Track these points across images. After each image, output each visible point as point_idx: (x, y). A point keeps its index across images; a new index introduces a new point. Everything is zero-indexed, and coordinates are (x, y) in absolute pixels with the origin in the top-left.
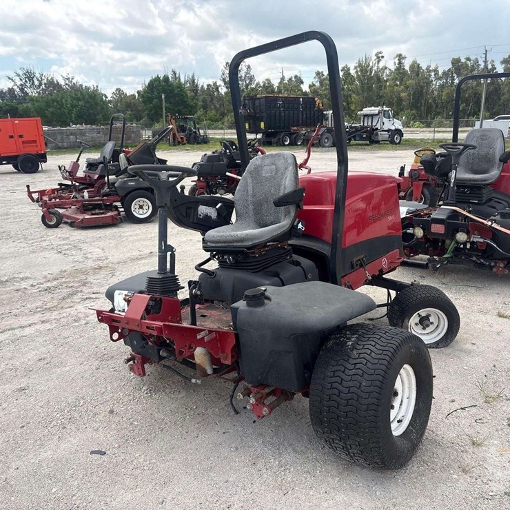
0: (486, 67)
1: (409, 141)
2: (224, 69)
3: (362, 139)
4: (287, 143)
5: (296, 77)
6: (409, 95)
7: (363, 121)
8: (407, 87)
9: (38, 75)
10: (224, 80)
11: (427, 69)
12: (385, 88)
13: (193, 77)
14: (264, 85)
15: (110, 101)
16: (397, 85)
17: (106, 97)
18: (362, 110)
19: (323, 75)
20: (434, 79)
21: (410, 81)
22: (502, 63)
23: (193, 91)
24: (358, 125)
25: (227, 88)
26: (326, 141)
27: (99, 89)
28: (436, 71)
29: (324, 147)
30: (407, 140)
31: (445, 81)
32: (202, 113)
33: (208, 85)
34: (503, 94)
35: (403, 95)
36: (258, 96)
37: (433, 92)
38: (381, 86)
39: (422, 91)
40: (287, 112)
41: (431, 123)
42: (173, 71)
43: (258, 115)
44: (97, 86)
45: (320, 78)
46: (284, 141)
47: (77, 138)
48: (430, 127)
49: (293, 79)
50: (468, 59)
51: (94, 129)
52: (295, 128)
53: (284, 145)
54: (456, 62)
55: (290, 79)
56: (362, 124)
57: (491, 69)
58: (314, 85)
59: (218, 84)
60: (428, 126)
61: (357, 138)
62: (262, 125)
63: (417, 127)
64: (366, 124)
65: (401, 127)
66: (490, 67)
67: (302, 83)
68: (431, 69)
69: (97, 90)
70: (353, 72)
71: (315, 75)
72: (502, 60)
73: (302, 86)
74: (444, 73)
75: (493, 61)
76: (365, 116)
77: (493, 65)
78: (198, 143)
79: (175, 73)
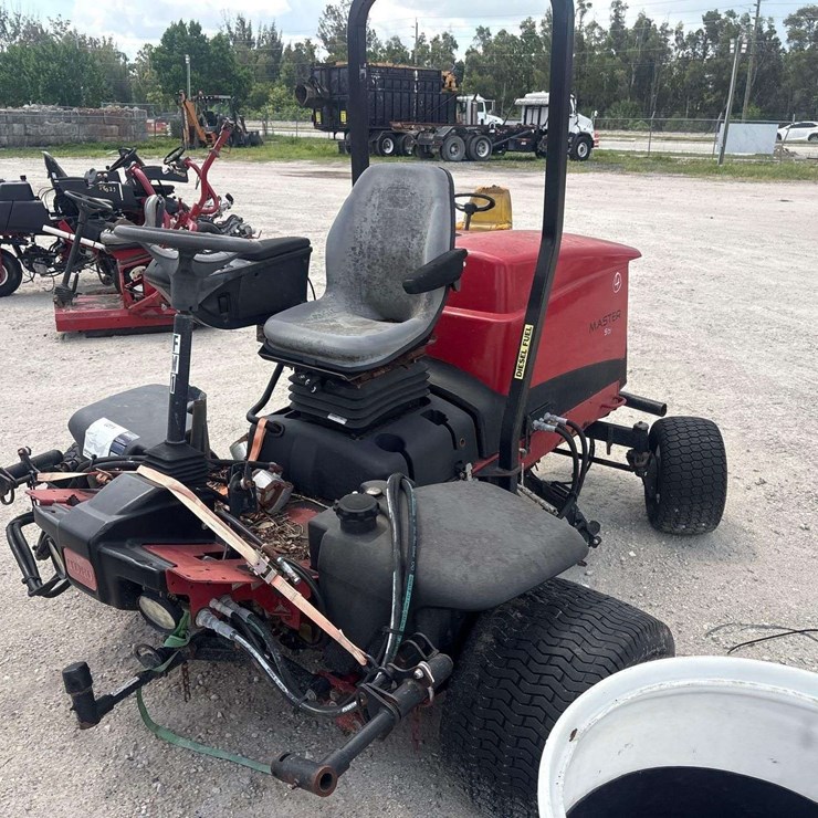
0: (759, 29)
1: (606, 155)
2: (323, 17)
3: (519, 148)
4: (389, 151)
5: (445, 36)
6: (629, 74)
7: (525, 117)
8: (626, 60)
9: (12, 17)
10: (323, 37)
11: (662, 29)
12: (591, 60)
13: (273, 29)
14: (389, 48)
15: (132, 67)
16: (611, 56)
17: (126, 59)
18: (523, 97)
19: (489, 34)
20: (673, 48)
21: (631, 50)
22: (787, 22)
23: (271, 53)
24: (514, 123)
25: (329, 51)
26: (453, 149)
27: (114, 44)
28: (679, 32)
29: (449, 160)
30: (602, 153)
31: (690, 50)
32: (284, 91)
33: (298, 45)
34: (786, 78)
35: (620, 73)
36: (338, 64)
37: (671, 69)
38: (584, 57)
39: (652, 67)
40: (389, 95)
41: (663, 124)
42: (239, 18)
43: (336, 98)
44: (110, 39)
45: (483, 39)
46: (383, 147)
47: (26, 128)
48: (660, 130)
49: (441, 39)
50: (731, 14)
51: (60, 114)
52: (399, 124)
53: (384, 155)
54: (711, 18)
55: (436, 39)
56: (522, 122)
57: (767, 33)
58: (474, 51)
59: (313, 43)
60: (659, 127)
61: (511, 147)
62: (343, 116)
63: (640, 130)
64: (528, 123)
65: (590, 130)
66: (766, 29)
67: (456, 46)
68: (668, 29)
69: (110, 46)
70: (538, 30)
71: (475, 34)
72: (786, 17)
73: (454, 51)
74: (690, 37)
75: (771, 19)
76: (528, 107)
77: (771, 27)
78: (239, 146)
79: (243, 23)
